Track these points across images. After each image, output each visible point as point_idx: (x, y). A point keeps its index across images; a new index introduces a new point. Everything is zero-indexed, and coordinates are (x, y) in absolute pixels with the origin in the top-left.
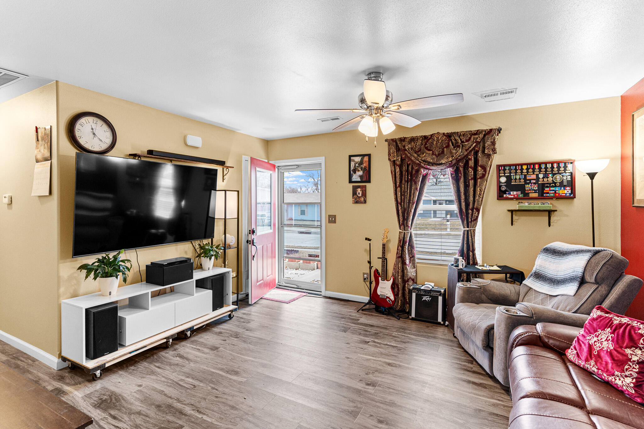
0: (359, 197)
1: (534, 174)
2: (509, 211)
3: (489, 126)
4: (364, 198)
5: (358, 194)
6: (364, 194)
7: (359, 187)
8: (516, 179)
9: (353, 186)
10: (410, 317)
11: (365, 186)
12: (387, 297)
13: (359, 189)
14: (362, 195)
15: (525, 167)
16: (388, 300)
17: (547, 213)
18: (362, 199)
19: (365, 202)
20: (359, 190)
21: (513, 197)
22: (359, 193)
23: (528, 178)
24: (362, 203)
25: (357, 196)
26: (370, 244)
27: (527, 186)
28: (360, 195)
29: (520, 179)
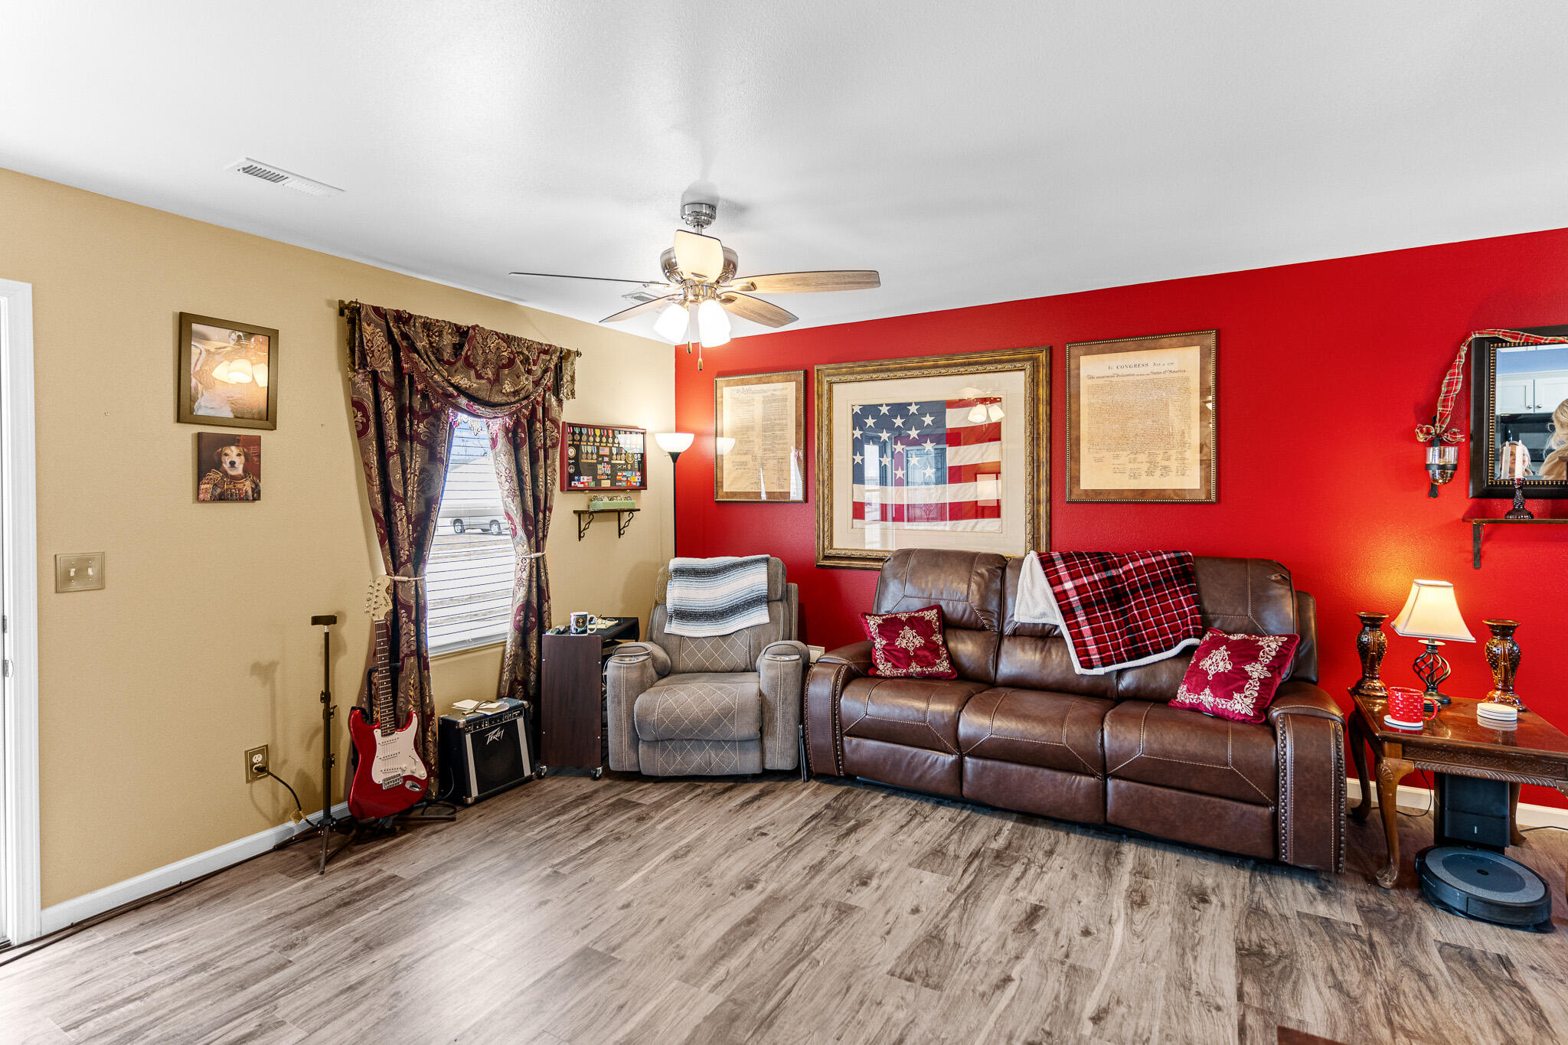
0: (234, 478)
1: (606, 446)
2: (575, 512)
3: (548, 340)
4: (253, 482)
5: (226, 466)
6: (253, 468)
7: (234, 440)
8: (587, 453)
9: (199, 435)
10: (470, 800)
11: (257, 441)
12: (406, 778)
13: (233, 448)
14: (245, 470)
15: (598, 432)
16: (408, 784)
17: (617, 514)
18: (247, 486)
19: (256, 495)
20: (233, 453)
21: (582, 486)
22: (232, 464)
23: (601, 453)
24: (244, 499)
25: (226, 473)
26: (327, 635)
27: (599, 466)
28: (239, 470)
29: (592, 453)
